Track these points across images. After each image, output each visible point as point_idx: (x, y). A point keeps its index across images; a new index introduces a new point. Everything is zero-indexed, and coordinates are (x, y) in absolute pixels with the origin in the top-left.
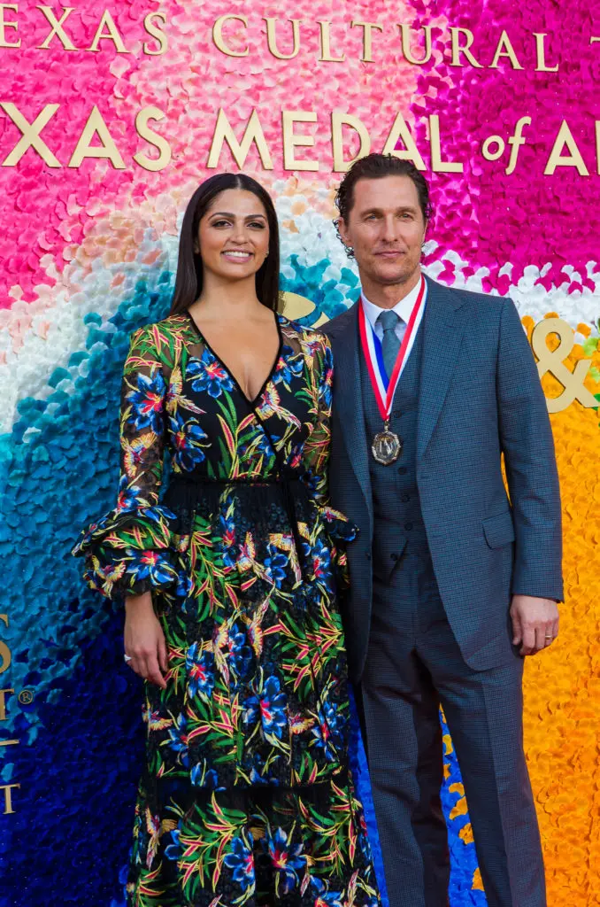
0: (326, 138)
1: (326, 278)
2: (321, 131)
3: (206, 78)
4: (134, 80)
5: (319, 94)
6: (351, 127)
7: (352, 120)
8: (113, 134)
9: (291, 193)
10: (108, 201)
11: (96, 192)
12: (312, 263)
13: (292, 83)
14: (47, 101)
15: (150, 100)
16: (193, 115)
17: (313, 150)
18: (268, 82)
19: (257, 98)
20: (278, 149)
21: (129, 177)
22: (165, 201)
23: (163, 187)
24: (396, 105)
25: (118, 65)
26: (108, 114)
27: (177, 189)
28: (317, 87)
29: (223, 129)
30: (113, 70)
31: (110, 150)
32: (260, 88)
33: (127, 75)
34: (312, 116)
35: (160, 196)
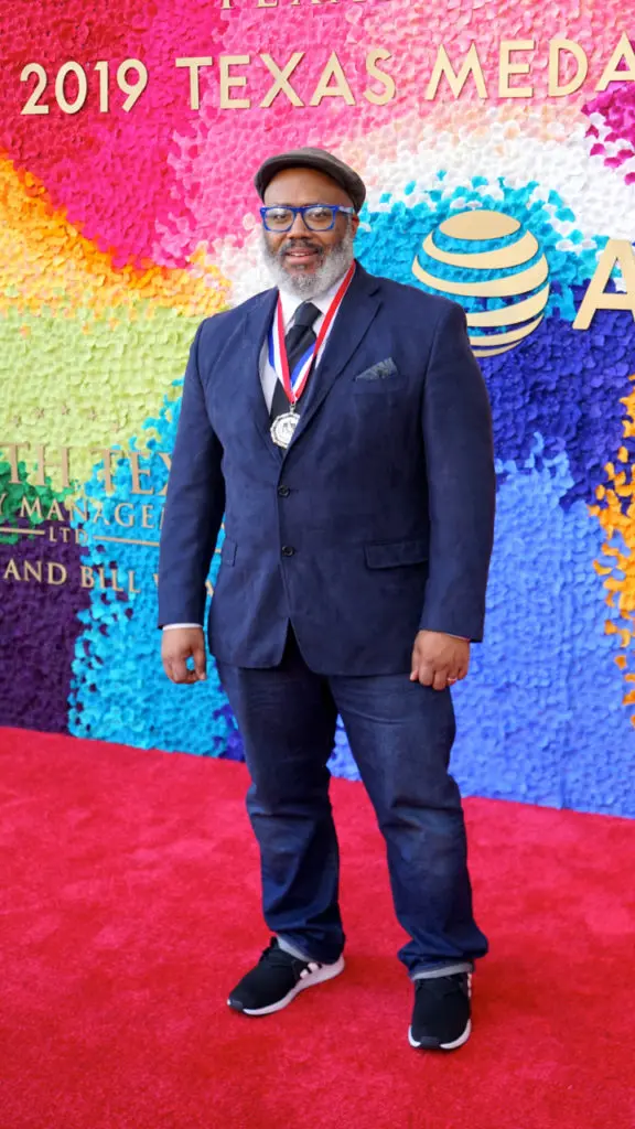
0: (543, 64)
1: (534, 198)
2: (537, 58)
3: (430, 18)
4: (367, 25)
5: (539, 22)
6: (568, 52)
7: (571, 45)
8: (347, 76)
9: (503, 120)
10: (341, 134)
11: (333, 126)
12: (519, 185)
13: (512, 13)
14: (295, 50)
15: (379, 42)
16: (418, 52)
17: (529, 76)
18: (490, 16)
19: (478, 32)
20: (492, 78)
21: (358, 111)
22: (387, 131)
23: (386, 121)
24: (621, 25)
25: (354, 14)
26: (344, 58)
27: (399, 121)
28: (536, 16)
29: (442, 62)
30: (348, 17)
31: (342, 89)
32: (479, 22)
33: (361, 21)
34: (529, 45)
35: (384, 127)
